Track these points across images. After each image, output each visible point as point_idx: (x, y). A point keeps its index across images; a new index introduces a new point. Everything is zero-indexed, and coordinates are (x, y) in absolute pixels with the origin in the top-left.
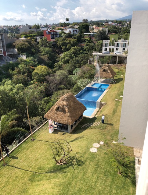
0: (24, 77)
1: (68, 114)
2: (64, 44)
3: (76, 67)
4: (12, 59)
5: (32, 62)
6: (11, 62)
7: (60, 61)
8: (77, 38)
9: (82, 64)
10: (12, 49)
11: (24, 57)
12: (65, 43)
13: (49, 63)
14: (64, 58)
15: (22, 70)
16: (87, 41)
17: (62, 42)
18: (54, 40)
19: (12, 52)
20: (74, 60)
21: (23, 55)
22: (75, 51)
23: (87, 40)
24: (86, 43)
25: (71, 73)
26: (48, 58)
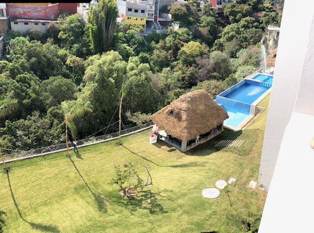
0: (168, 54)
1: (184, 124)
2: (233, 13)
3: (241, 47)
4: (162, 28)
5: (185, 35)
6: (158, 31)
7: (223, 37)
8: (252, 4)
9: (252, 43)
10: (165, 14)
11: (176, 27)
12: (234, 11)
13: (209, 39)
14: (228, 33)
15: (168, 45)
16: (266, 10)
17: (230, 10)
18: (220, 6)
19: (165, 18)
20: (240, 38)
21: (176, 24)
22: (246, 23)
23: (267, 8)
24: (264, 13)
25: (233, 55)
26: (209, 31)
